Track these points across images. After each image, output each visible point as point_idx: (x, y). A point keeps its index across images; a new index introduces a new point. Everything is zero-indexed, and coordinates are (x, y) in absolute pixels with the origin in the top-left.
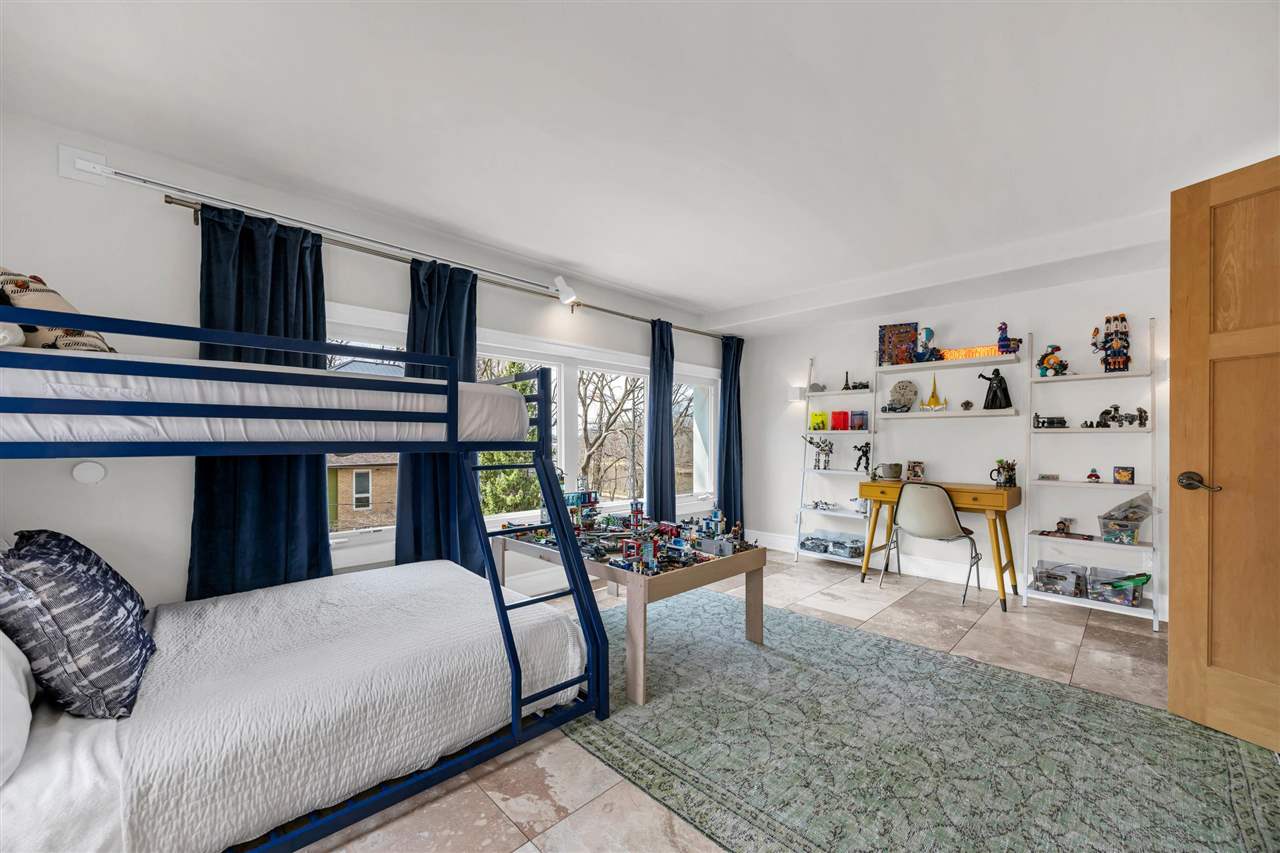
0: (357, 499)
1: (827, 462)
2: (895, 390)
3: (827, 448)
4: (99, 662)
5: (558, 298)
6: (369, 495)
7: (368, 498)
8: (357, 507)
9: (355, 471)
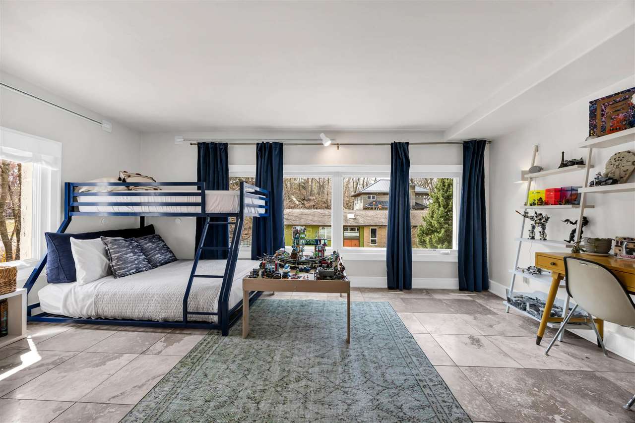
0: (371, 240)
1: (543, 233)
2: (610, 163)
3: (542, 221)
4: (116, 265)
5: (322, 144)
6: (376, 239)
7: (376, 240)
8: (371, 243)
9: (371, 228)
